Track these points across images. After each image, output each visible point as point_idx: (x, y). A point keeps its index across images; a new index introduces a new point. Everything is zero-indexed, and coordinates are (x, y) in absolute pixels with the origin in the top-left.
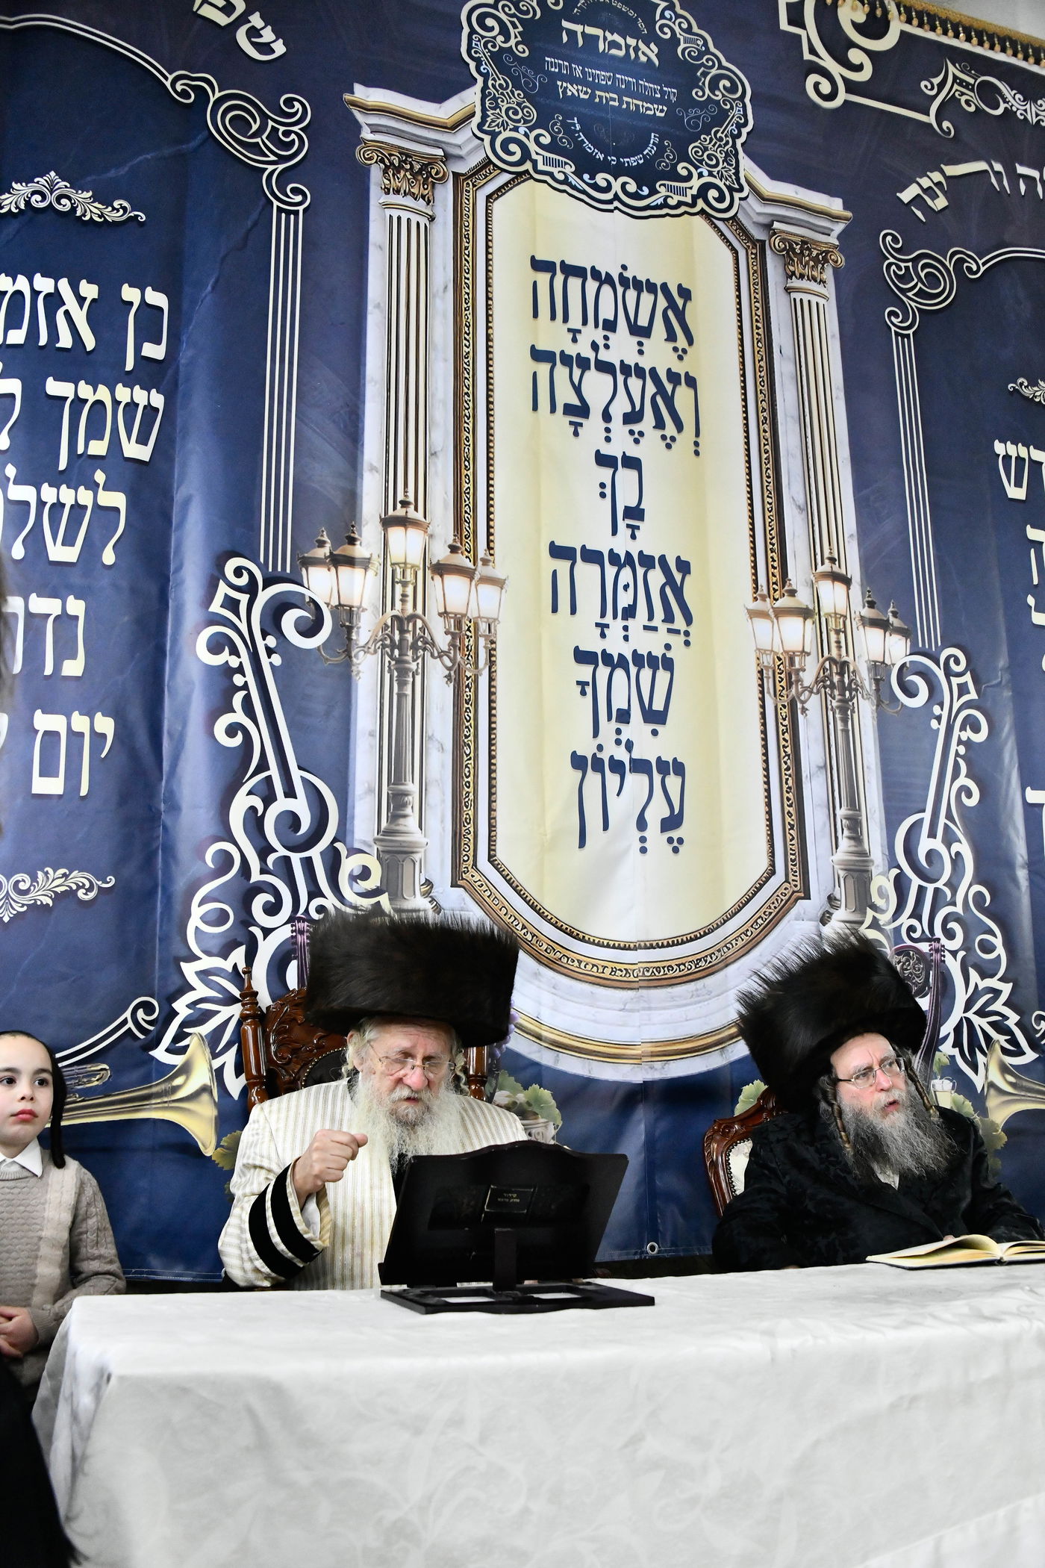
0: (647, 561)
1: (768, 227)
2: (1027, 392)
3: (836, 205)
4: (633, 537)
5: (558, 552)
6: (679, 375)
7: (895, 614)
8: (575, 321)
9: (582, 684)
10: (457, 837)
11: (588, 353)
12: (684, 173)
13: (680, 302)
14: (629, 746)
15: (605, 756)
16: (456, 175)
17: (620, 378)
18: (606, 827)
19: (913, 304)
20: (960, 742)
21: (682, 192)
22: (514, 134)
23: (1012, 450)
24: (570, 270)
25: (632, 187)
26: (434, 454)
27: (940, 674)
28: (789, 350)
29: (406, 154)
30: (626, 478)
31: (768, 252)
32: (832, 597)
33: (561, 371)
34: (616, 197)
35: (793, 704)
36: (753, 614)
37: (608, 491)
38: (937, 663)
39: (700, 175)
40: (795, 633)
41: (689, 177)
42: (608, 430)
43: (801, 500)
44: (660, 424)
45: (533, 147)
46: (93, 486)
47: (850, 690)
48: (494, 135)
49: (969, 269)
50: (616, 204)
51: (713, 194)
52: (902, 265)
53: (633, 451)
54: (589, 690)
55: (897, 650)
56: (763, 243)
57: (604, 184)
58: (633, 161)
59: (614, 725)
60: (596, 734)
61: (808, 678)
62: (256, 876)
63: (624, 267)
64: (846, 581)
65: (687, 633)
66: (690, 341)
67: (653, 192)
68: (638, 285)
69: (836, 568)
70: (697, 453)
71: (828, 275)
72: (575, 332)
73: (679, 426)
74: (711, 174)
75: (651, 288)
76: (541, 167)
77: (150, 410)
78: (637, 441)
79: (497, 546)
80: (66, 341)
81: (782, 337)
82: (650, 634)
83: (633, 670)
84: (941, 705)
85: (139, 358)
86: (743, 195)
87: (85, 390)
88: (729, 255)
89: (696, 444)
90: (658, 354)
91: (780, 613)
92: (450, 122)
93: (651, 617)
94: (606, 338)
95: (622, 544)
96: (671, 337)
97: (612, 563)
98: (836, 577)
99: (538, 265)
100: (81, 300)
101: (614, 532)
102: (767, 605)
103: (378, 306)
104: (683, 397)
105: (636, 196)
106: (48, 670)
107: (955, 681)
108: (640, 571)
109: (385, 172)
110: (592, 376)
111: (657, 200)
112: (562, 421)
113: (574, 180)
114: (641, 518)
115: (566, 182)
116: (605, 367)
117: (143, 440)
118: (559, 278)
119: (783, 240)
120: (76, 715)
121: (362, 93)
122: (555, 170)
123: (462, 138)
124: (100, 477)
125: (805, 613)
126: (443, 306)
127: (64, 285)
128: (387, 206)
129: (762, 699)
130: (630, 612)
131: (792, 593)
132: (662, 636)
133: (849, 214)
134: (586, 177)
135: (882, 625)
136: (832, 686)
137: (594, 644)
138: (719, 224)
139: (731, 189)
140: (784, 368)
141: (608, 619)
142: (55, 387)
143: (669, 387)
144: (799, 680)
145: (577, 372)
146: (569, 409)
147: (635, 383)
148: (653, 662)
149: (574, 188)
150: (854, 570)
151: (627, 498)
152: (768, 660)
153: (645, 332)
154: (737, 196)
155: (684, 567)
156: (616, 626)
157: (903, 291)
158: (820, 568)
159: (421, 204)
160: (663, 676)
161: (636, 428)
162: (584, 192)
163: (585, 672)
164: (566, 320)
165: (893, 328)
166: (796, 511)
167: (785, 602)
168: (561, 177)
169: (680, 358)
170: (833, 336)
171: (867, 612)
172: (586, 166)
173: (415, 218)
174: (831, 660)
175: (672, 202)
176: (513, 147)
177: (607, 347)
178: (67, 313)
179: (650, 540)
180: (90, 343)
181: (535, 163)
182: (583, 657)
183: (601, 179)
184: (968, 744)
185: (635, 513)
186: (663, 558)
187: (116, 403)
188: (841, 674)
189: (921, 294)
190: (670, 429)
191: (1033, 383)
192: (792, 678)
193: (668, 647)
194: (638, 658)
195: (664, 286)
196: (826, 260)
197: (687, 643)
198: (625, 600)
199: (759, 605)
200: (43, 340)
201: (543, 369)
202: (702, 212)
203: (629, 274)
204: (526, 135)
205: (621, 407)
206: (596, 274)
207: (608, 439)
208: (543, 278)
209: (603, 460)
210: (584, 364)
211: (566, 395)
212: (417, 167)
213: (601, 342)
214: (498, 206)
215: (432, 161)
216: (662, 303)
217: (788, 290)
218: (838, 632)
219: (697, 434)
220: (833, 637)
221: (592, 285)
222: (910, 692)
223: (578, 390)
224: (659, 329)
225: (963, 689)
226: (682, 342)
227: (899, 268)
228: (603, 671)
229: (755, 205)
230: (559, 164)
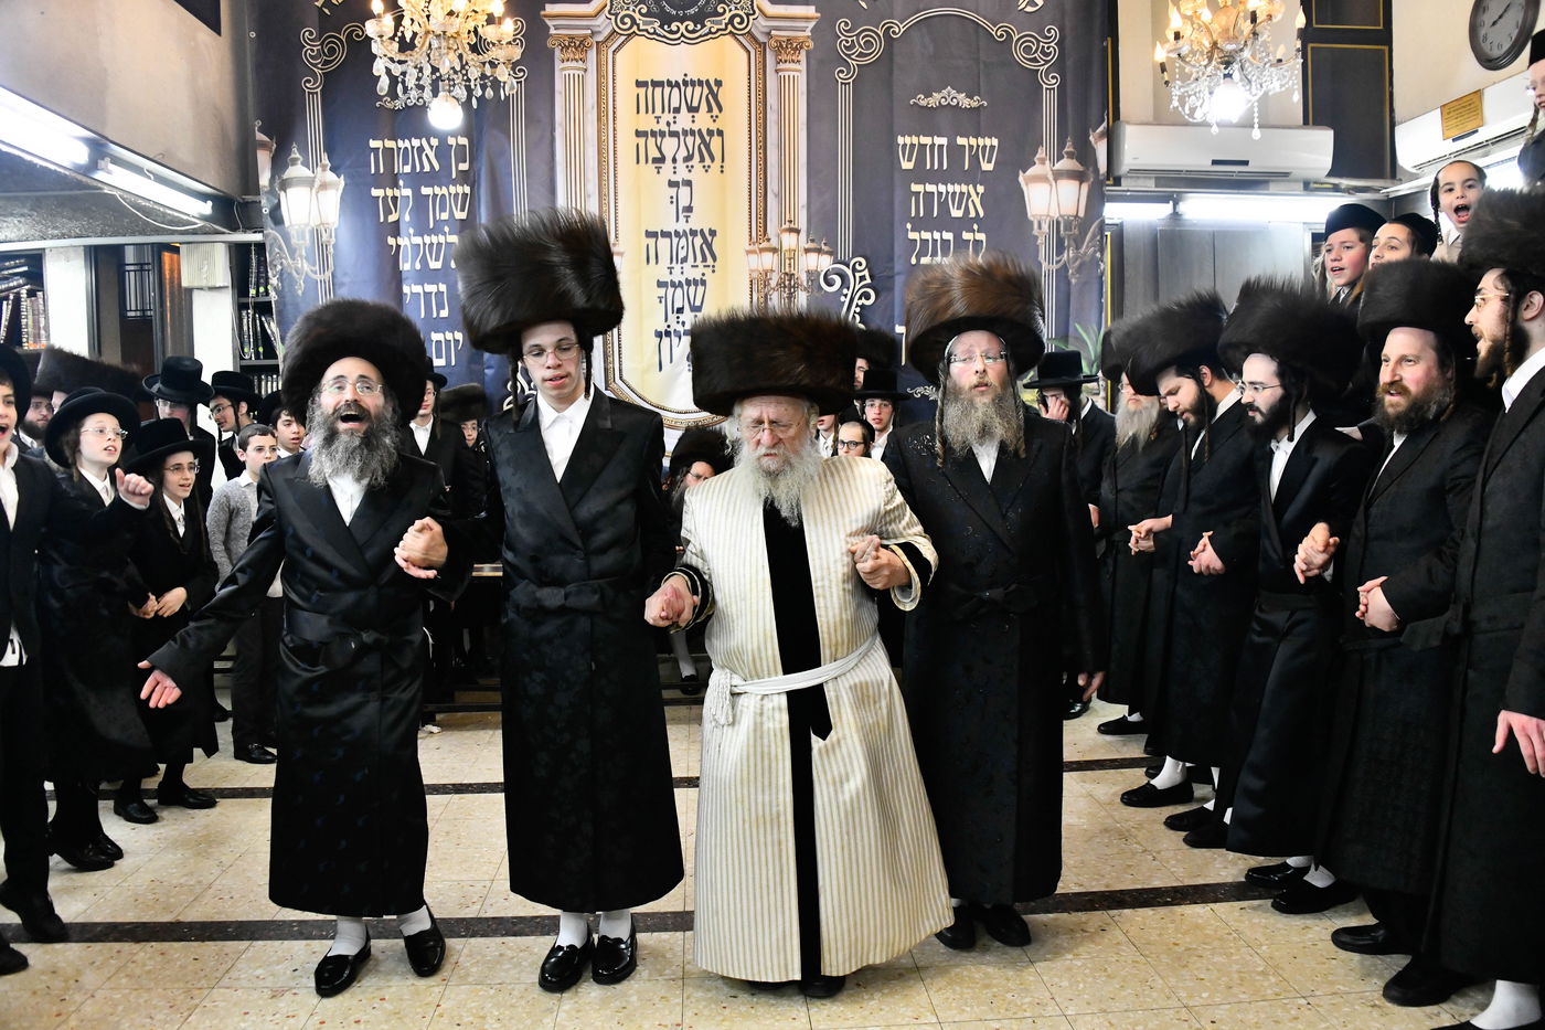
0: (693, 233)
1: (769, 34)
2: (923, 103)
3: (810, 11)
4: (687, 221)
5: (649, 234)
6: (713, 131)
7: (825, 244)
8: (658, 112)
9: (660, 298)
10: (606, 370)
11: (666, 129)
12: (721, 10)
13: (715, 89)
14: (683, 323)
15: (671, 330)
16: (597, 43)
17: (682, 138)
18: (671, 361)
19: (854, 63)
20: (857, 306)
21: (720, 23)
22: (627, 12)
23: (908, 140)
24: (656, 84)
25: (691, 27)
26: (589, 196)
27: (849, 272)
28: (775, 107)
29: (572, 38)
30: (684, 191)
31: (768, 50)
32: (789, 241)
33: (651, 141)
34: (682, 35)
35: (766, 295)
36: (748, 252)
37: (674, 200)
38: (848, 266)
39: (730, 10)
40: (769, 261)
41: (725, 10)
42: (675, 168)
43: (776, 189)
44: (702, 159)
45: (637, 16)
46: (444, 234)
47: (794, 287)
48: (616, 15)
49: (894, 32)
50: (682, 39)
51: (737, 20)
52: (849, 39)
53: (688, 177)
54: (663, 300)
55: (825, 263)
56: (765, 43)
57: (675, 29)
58: (692, 11)
59: (676, 315)
60: (666, 321)
61: (773, 283)
62: (527, 392)
63: (686, 75)
64: (798, 231)
65: (713, 266)
66: (720, 110)
67: (703, 26)
68: (693, 83)
69: (792, 226)
70: (722, 172)
71: (803, 57)
72: (658, 118)
73: (713, 159)
74: (736, 8)
75: (700, 83)
76: (641, 27)
77: (465, 195)
78: (690, 171)
79: (620, 236)
80: (427, 169)
81: (772, 100)
82: (694, 269)
83: (685, 287)
84: (848, 289)
85: (458, 172)
86: (755, 17)
87: (437, 190)
88: (745, 55)
89: (722, 167)
90: (703, 121)
91: (762, 250)
92: (593, 13)
93: (695, 261)
94: (675, 117)
95: (682, 226)
96: (710, 110)
97: (676, 236)
98: (791, 230)
99: (639, 84)
100: (431, 147)
101: (677, 220)
102: (756, 247)
103: (560, 125)
104: (715, 143)
105: (694, 32)
106: (435, 316)
107: (858, 275)
108: (690, 238)
109: (562, 50)
110: (667, 140)
111: (705, 30)
112: (651, 166)
113: (659, 31)
114: (691, 211)
115: (655, 33)
116: (674, 134)
117: (463, 210)
118: (650, 88)
119: (776, 41)
120: (447, 333)
121: (551, 9)
122: (648, 27)
123: (602, 18)
124: (447, 229)
125: (774, 250)
126: (592, 116)
127: (424, 140)
128: (563, 69)
129: (751, 295)
130: (685, 260)
131: (769, 240)
132: (701, 269)
133: (819, 15)
134: (666, 27)
135: (819, 251)
136: (785, 287)
137: (667, 278)
138: (740, 38)
139: (748, 15)
140: (772, 117)
141: (674, 264)
142: (425, 191)
143: (707, 138)
144: (769, 284)
145: (659, 139)
146: (655, 160)
147: (690, 139)
148: (696, 282)
149: (659, 35)
150: (802, 224)
151: (684, 202)
152: (755, 275)
153: (696, 109)
154: (751, 18)
155: (713, 233)
156: (677, 268)
157: (849, 56)
158: (784, 227)
159: (580, 64)
160: (700, 289)
161: (690, 164)
162: (664, 37)
163: (662, 291)
164: (653, 112)
165: (840, 81)
166: (773, 197)
167: (765, 245)
168: (652, 31)
169: (714, 121)
170: (802, 93)
171: (810, 245)
172: (666, 20)
173: (577, 72)
174: (786, 274)
175: (713, 30)
176: (627, 20)
177: (675, 122)
178: (426, 155)
179: (696, 222)
180: (437, 167)
181: (638, 25)
182: (660, 284)
183: (674, 28)
184: (862, 307)
185: (689, 209)
186: (702, 230)
187: (450, 194)
188: (790, 280)
189: (861, 55)
190: (708, 161)
191: (929, 95)
192: (766, 283)
193: (703, 274)
194: (688, 282)
195: (707, 81)
196: (801, 48)
197: (714, 271)
198: (682, 254)
199: (752, 248)
200: (418, 170)
201: (642, 141)
202: (731, 32)
203: (688, 79)
204: (634, 11)
205: (683, 153)
206: (669, 83)
207: (675, 173)
208: (642, 91)
209: (672, 184)
210: (662, 134)
211: (654, 153)
212: (578, 43)
213: (671, 121)
214: (618, 55)
215: (585, 37)
216: (706, 91)
217: (777, 71)
218: (790, 259)
219: (723, 161)
220: (787, 261)
221: (667, 90)
222: (830, 283)
223: (659, 149)
224: (704, 106)
225: (862, 278)
226: (716, 111)
227: (847, 42)
228: (671, 290)
229: (762, 22)
230: (652, 23)
